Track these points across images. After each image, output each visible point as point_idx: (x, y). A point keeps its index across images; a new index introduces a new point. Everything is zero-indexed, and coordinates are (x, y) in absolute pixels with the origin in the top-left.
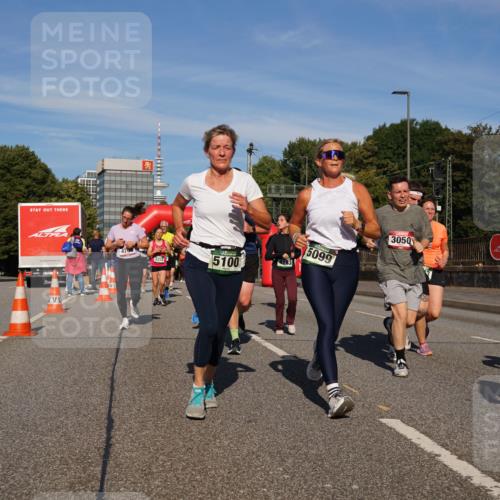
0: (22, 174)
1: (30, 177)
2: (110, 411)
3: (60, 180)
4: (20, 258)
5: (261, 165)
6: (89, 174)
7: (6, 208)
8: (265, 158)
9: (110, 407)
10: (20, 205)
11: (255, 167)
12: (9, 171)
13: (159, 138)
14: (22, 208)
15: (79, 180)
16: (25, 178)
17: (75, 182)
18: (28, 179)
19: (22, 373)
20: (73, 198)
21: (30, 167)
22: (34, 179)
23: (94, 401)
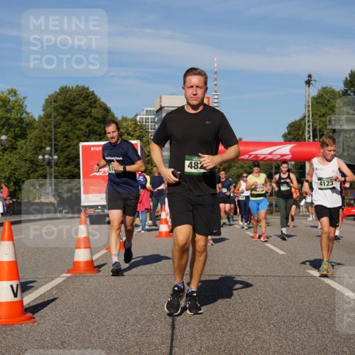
0: (83, 114)
1: (91, 117)
2: (171, 350)
3: (120, 118)
4: (83, 196)
5: (320, 96)
6: (147, 111)
7: (68, 147)
8: (324, 89)
9: (172, 347)
10: (82, 144)
11: (314, 98)
12: (70, 111)
13: (216, 73)
14: (83, 147)
15: (138, 118)
16: (86, 117)
17: (134, 120)
18: (89, 118)
19: (85, 311)
20: (132, 136)
21: (91, 106)
22: (95, 118)
23: (156, 340)
